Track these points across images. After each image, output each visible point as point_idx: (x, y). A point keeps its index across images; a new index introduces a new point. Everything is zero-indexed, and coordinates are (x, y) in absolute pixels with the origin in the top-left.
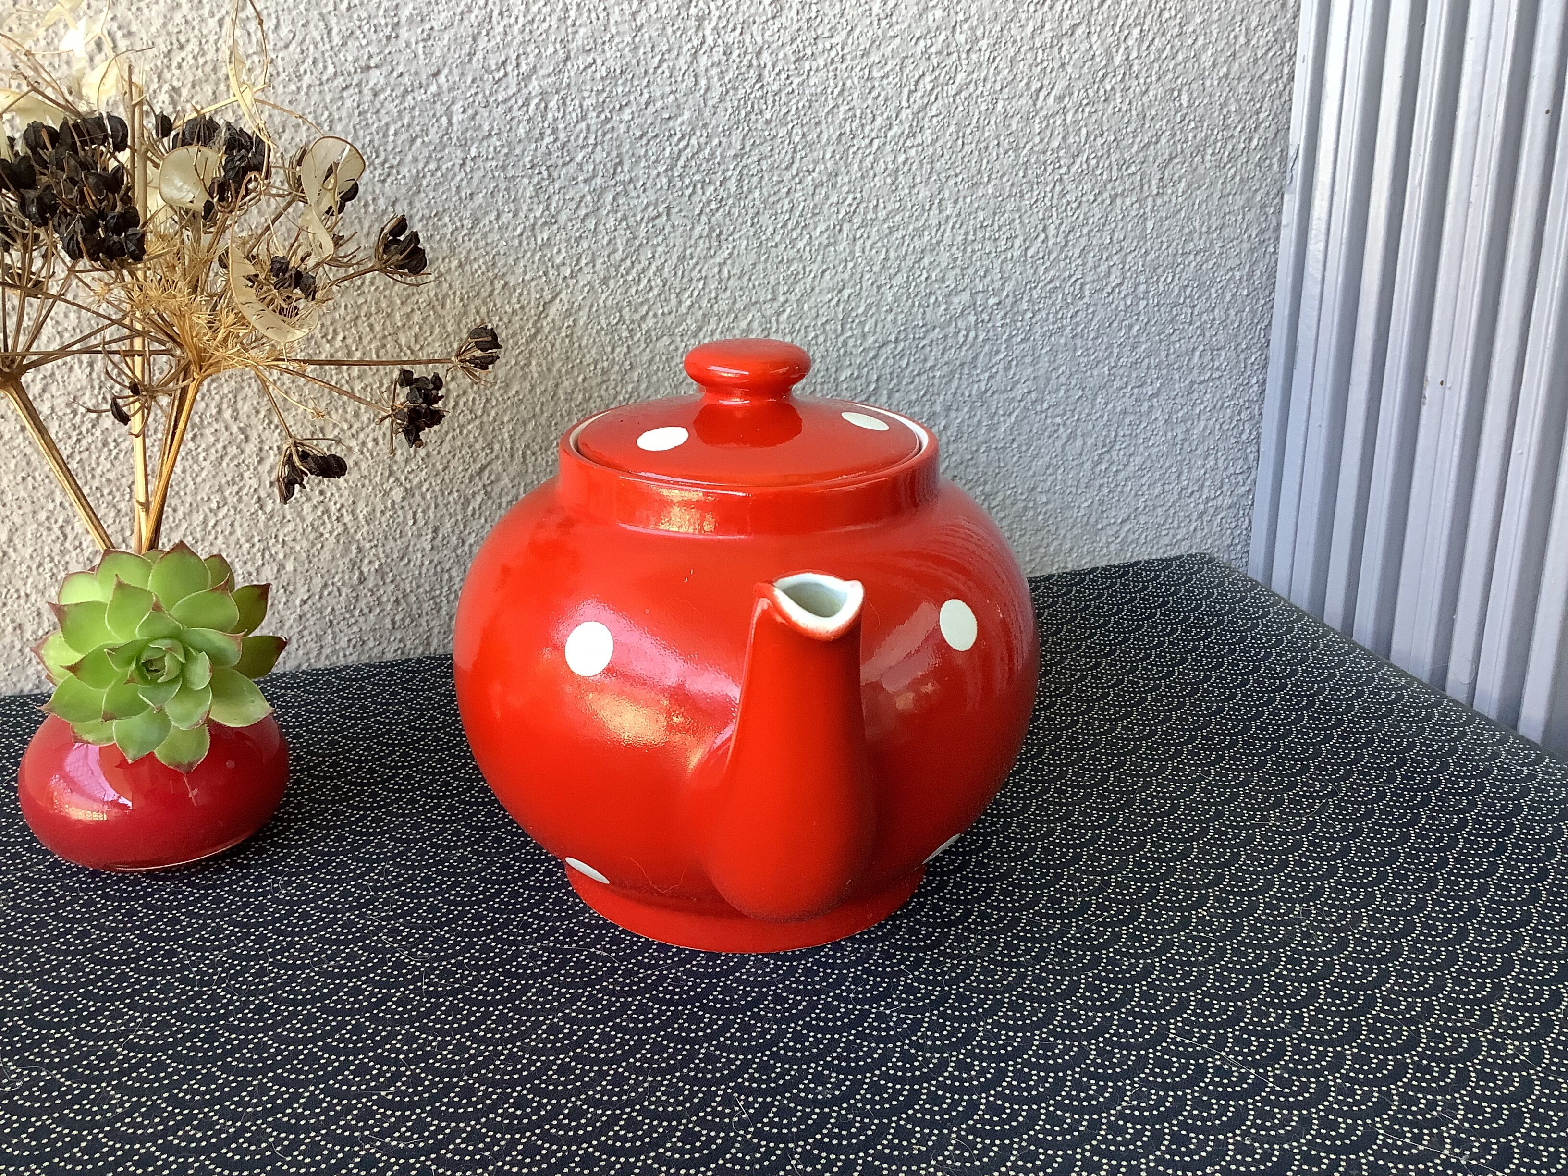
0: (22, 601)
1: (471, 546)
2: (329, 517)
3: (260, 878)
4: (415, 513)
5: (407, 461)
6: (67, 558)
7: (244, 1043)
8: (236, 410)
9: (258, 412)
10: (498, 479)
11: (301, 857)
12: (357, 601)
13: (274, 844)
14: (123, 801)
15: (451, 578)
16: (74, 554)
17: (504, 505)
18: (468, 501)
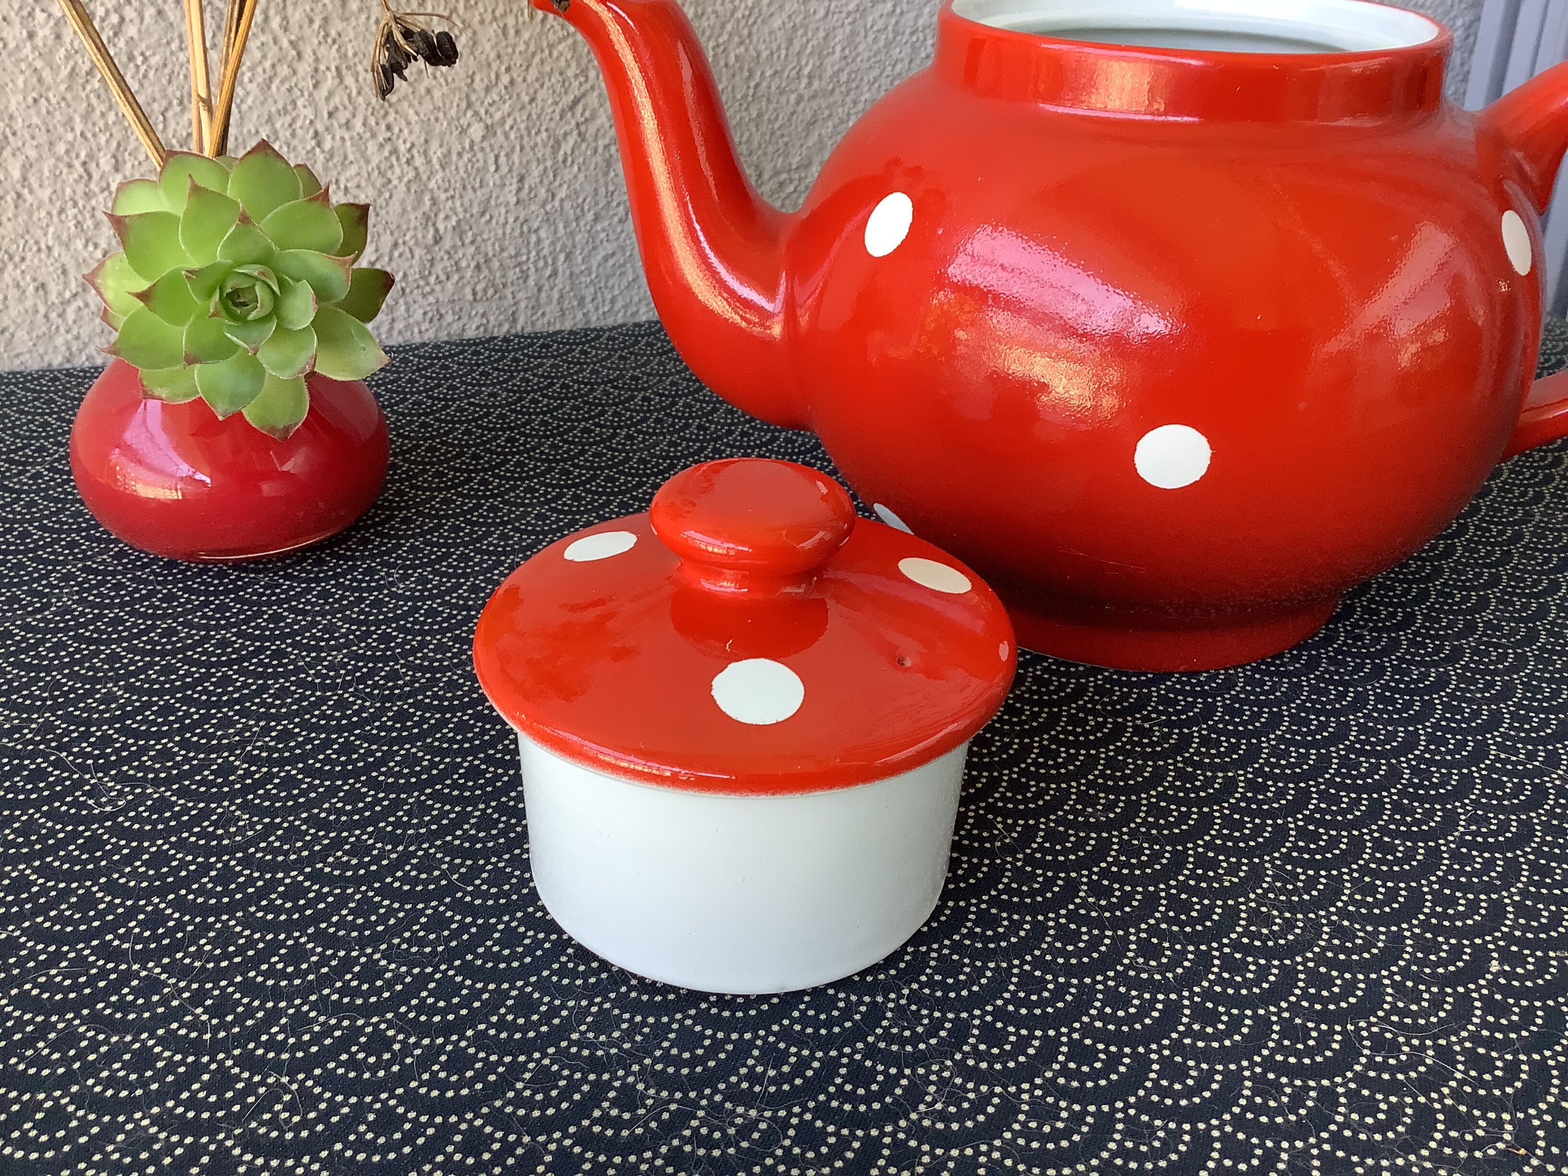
0: (43, 256)
1: (562, 200)
2: (398, 159)
3: (370, 571)
4: (497, 157)
5: (487, 90)
6: (93, 202)
7: (389, 756)
8: (285, 18)
9: (311, 21)
10: (593, 117)
11: (413, 549)
12: (432, 265)
13: (377, 534)
14: (199, 476)
15: (539, 241)
16: (101, 198)
17: (600, 150)
18: (557, 144)
